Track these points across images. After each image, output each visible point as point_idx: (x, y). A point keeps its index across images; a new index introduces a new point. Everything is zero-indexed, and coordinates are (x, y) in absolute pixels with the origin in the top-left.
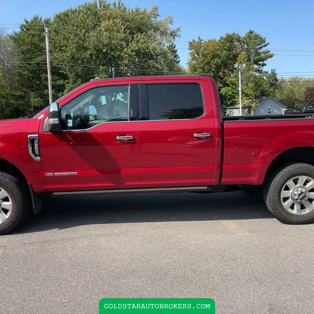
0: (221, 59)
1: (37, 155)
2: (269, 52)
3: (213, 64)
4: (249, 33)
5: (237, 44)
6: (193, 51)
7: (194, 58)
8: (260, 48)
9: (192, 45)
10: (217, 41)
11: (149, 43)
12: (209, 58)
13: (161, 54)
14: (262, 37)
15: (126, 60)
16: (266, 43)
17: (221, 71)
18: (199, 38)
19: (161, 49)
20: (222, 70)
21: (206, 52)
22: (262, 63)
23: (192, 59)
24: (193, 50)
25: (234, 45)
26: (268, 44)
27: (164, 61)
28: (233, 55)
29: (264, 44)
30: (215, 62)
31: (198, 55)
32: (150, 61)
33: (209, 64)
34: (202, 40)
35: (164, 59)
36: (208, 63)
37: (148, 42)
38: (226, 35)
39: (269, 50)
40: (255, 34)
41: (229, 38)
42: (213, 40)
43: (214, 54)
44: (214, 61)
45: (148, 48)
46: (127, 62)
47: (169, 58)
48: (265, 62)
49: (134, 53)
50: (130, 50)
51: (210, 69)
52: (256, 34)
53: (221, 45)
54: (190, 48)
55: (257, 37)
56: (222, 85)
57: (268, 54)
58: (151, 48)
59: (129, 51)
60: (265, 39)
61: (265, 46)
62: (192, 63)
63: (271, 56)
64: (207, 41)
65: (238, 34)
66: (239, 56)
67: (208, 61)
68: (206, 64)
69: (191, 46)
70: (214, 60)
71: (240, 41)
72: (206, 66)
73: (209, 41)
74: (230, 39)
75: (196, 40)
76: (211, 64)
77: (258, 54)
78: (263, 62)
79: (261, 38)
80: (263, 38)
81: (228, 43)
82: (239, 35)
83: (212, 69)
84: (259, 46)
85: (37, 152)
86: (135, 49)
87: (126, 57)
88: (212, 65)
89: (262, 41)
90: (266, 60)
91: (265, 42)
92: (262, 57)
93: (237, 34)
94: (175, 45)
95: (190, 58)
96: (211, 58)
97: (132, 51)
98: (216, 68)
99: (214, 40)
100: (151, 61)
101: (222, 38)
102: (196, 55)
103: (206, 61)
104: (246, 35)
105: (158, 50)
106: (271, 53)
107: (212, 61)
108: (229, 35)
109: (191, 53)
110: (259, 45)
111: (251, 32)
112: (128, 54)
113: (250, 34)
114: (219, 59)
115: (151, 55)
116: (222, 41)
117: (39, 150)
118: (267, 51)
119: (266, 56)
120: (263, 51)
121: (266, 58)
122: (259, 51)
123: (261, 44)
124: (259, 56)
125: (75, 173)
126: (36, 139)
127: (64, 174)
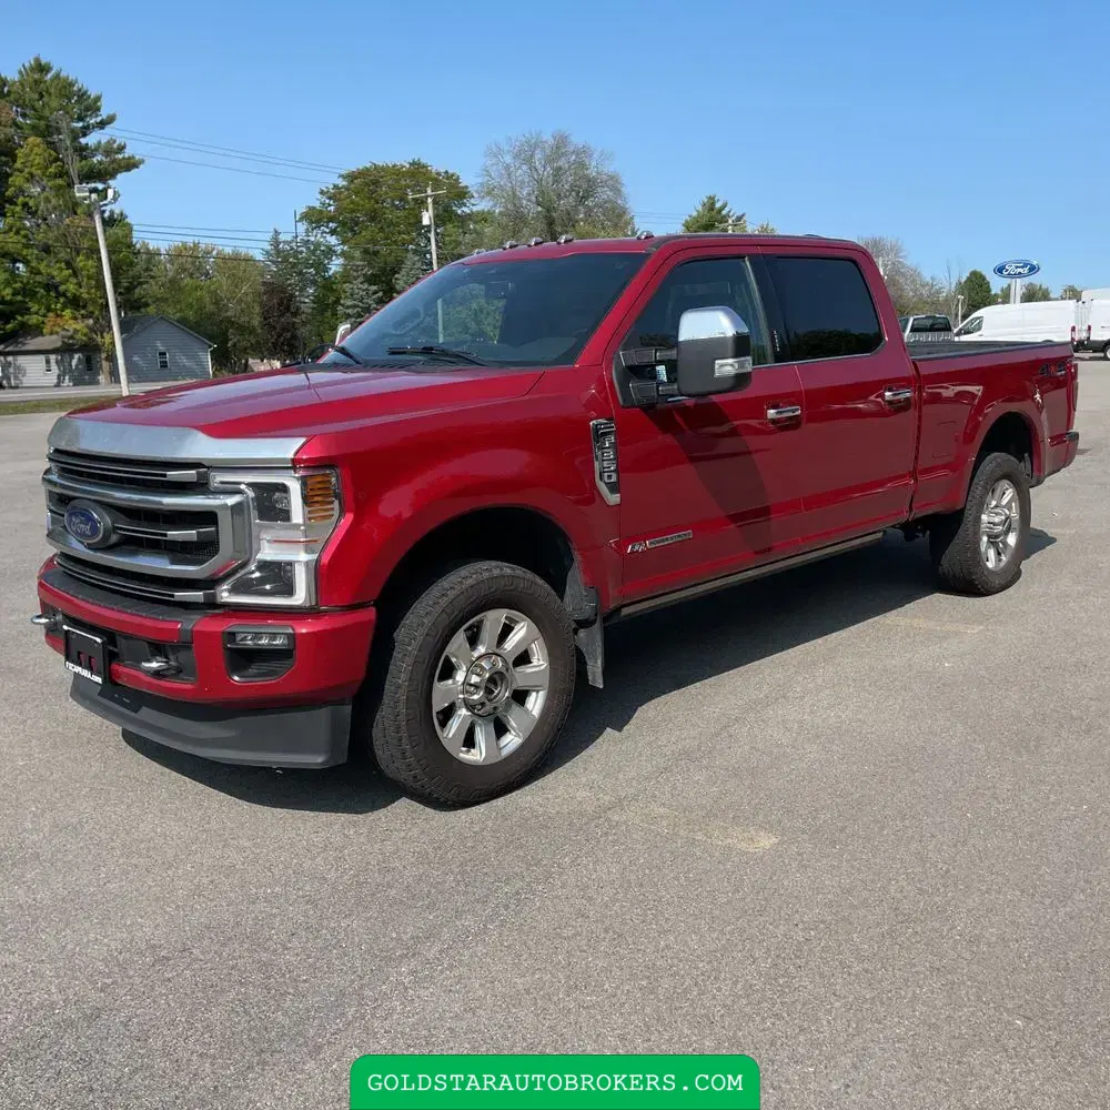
1: (610, 486)
2: (122, 148)
4: (33, 69)
8: (85, 131)
14: (86, 92)
16: (104, 114)
22: (100, 186)
26: (111, 119)
29: (99, 119)
39: (118, 141)
40: (58, 76)
48: (113, 184)
52: (63, 74)
55: (67, 89)
57: (120, 156)
60: (98, 99)
61: (102, 125)
63: (130, 165)
66: (20, 153)
71: (5, 95)
77: (83, 152)
78: (103, 181)
79: (82, 95)
80: (89, 97)
84: (81, 124)
85: (609, 477)
89: (85, 106)
90: (113, 176)
91: (98, 109)
92: (100, 163)
104: (20, 72)
106: (127, 153)
110: (80, 119)
111: (42, 68)
113: (37, 76)
117: (618, 470)
118: (115, 146)
119: (114, 161)
120: (99, 142)
121: (114, 169)
122: (83, 141)
123: (86, 116)
124: (85, 158)
125: (689, 534)
126: (609, 433)
127: (667, 539)
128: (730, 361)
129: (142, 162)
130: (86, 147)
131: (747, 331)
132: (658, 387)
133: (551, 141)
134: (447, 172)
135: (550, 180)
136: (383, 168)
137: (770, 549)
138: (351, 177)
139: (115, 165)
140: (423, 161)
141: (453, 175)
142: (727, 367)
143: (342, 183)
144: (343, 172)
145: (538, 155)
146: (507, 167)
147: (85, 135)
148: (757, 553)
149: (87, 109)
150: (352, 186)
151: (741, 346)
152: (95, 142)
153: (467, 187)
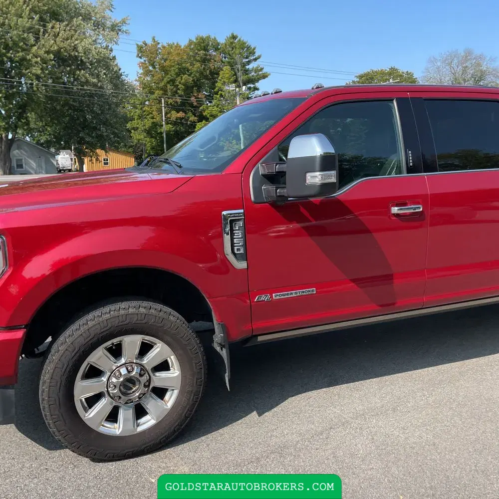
0: (193, 75)
1: (237, 255)
2: (262, 69)
3: (180, 83)
4: (231, 38)
5: (214, 53)
6: (145, 61)
7: (147, 73)
8: (249, 63)
9: (142, 50)
10: (182, 47)
11: (77, 40)
12: (173, 73)
13: (99, 61)
14: (250, 46)
15: (38, 68)
16: (256, 55)
17: (194, 96)
18: (154, 39)
19: (99, 52)
20: (196, 95)
21: (167, 63)
22: (252, 86)
23: (144, 73)
24: (145, 59)
25: (210, 55)
26: (259, 57)
27: (105, 74)
28: (210, 71)
29: (254, 57)
30: (183, 81)
31: (154, 67)
32: (80, 72)
33: (174, 83)
34: (159, 43)
35: (104, 70)
36: (172, 81)
37: (73, 39)
38: (197, 39)
39: (261, 66)
40: (240, 40)
41: (201, 42)
42: (175, 44)
43: (180, 67)
44: (182, 79)
45: (75, 48)
46: (39, 72)
47: (113, 69)
48: (257, 85)
49: (51, 55)
50: (44, 49)
51: (176, 92)
52: (242, 39)
53: (191, 53)
54: (140, 55)
55: (243, 45)
56: (196, 118)
57: (261, 73)
58: (80, 49)
59: (41, 52)
60: (254, 49)
61: (255, 60)
62: (144, 79)
63: (265, 76)
64: (165, 45)
65: (215, 38)
66: (221, 73)
67: (172, 78)
68: (168, 82)
69: (141, 52)
70: (182, 77)
71: (219, 49)
72: (168, 85)
73: (170, 46)
74: (203, 45)
75: (150, 42)
76: (178, 83)
77: (246, 72)
78: (253, 84)
79: (248, 48)
80: (251, 48)
81: (201, 52)
82: (217, 39)
83: (178, 91)
84: (247, 60)
85: (238, 250)
86: (52, 49)
87: (37, 63)
88: (178, 86)
89: (249, 52)
90: (258, 81)
91: (254, 53)
92: (253, 76)
93: (213, 38)
94: (111, 48)
95: (141, 71)
96: (176, 73)
97: (48, 52)
98: (184, 90)
99: (177, 44)
100: (82, 71)
101: (191, 42)
102: (151, 68)
103: (169, 78)
104: (226, 40)
105: (94, 53)
106: (264, 71)
107: (179, 79)
108: (202, 38)
109: (142, 63)
110: (247, 58)
111: (234, 37)
112: (40, 57)
113: (232, 40)
114: (189, 75)
115: (82, 60)
116: (192, 47)
117: (245, 246)
118: (259, 68)
119: (258, 75)
120: (253, 67)
121: (258, 78)
122: (247, 67)
123: (249, 56)
124: (247, 74)
125: (313, 290)
126: (239, 220)
127: (292, 294)
128: (318, 174)
129: (270, 74)
130: (247, 70)
131: (334, 152)
132: (276, 190)
133: (463, 54)
134: (407, 72)
135: (461, 73)
136: (376, 72)
137: (394, 304)
138: (361, 77)
139: (259, 77)
140: (396, 67)
141: (410, 73)
142: (315, 178)
143: (356, 80)
144: (357, 75)
145: (456, 61)
146: (438, 68)
147: (248, 64)
148: (382, 306)
149: (250, 53)
150: (361, 81)
151: (326, 163)
152: (252, 67)
153: (416, 79)
